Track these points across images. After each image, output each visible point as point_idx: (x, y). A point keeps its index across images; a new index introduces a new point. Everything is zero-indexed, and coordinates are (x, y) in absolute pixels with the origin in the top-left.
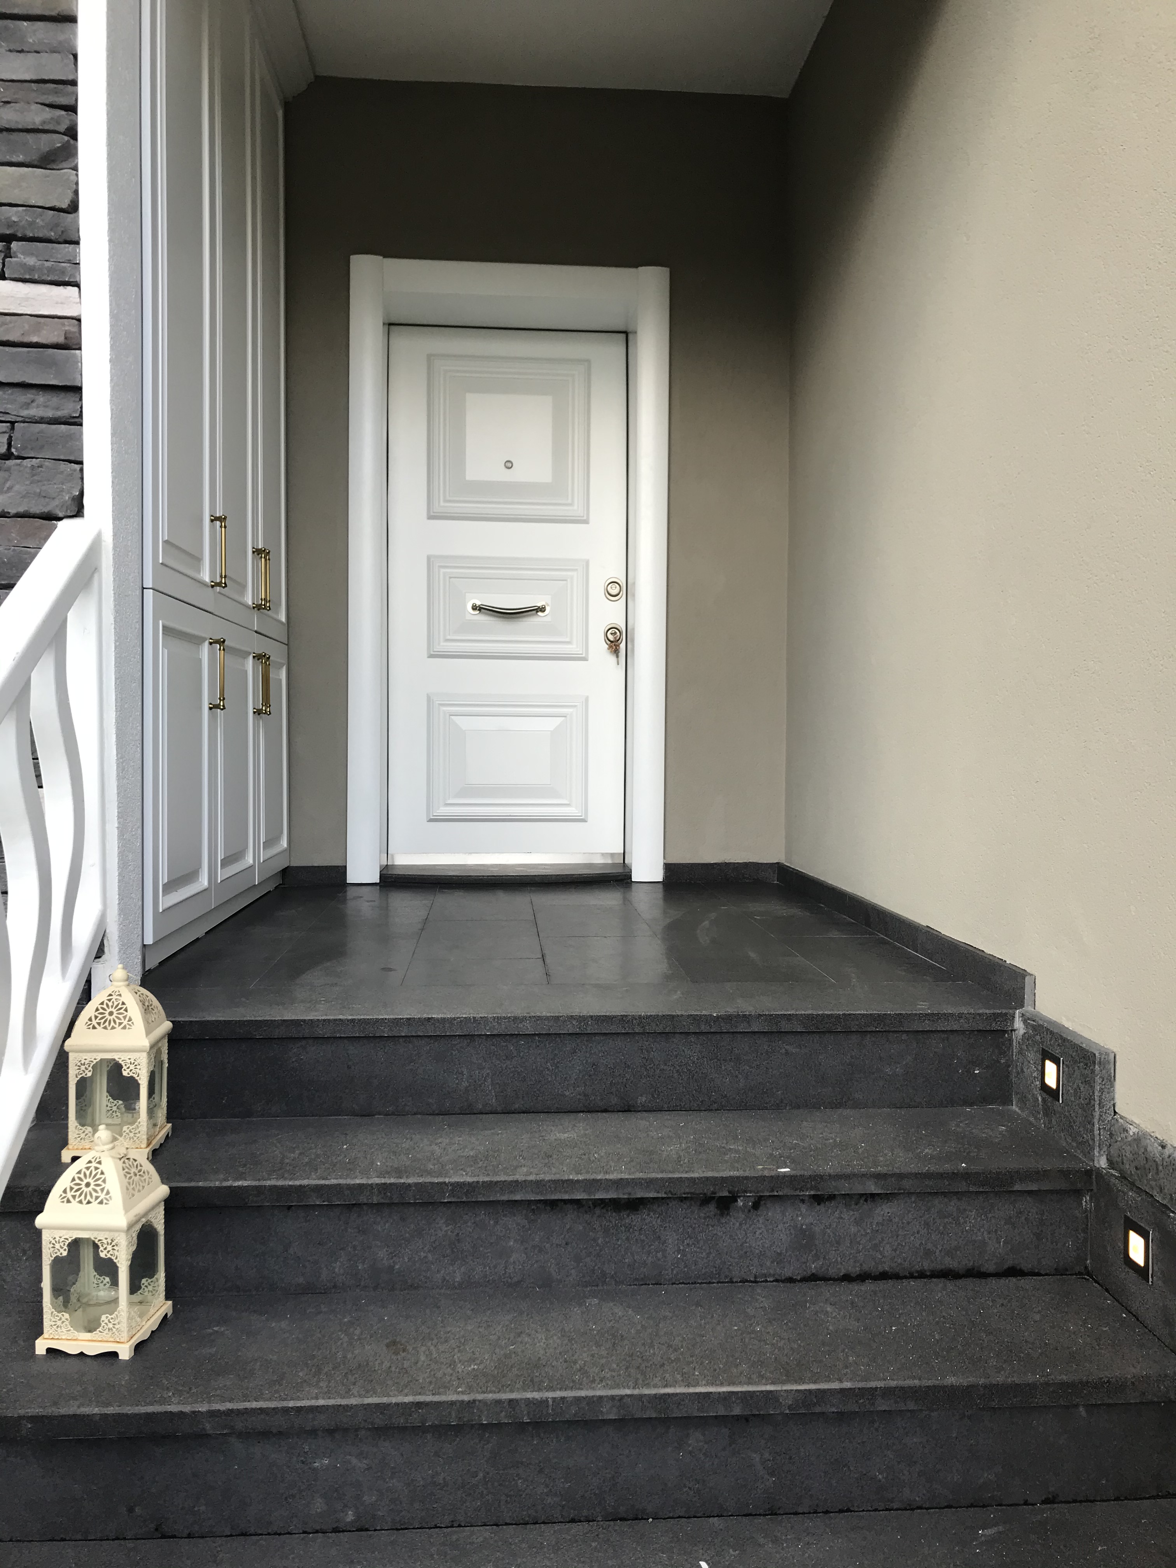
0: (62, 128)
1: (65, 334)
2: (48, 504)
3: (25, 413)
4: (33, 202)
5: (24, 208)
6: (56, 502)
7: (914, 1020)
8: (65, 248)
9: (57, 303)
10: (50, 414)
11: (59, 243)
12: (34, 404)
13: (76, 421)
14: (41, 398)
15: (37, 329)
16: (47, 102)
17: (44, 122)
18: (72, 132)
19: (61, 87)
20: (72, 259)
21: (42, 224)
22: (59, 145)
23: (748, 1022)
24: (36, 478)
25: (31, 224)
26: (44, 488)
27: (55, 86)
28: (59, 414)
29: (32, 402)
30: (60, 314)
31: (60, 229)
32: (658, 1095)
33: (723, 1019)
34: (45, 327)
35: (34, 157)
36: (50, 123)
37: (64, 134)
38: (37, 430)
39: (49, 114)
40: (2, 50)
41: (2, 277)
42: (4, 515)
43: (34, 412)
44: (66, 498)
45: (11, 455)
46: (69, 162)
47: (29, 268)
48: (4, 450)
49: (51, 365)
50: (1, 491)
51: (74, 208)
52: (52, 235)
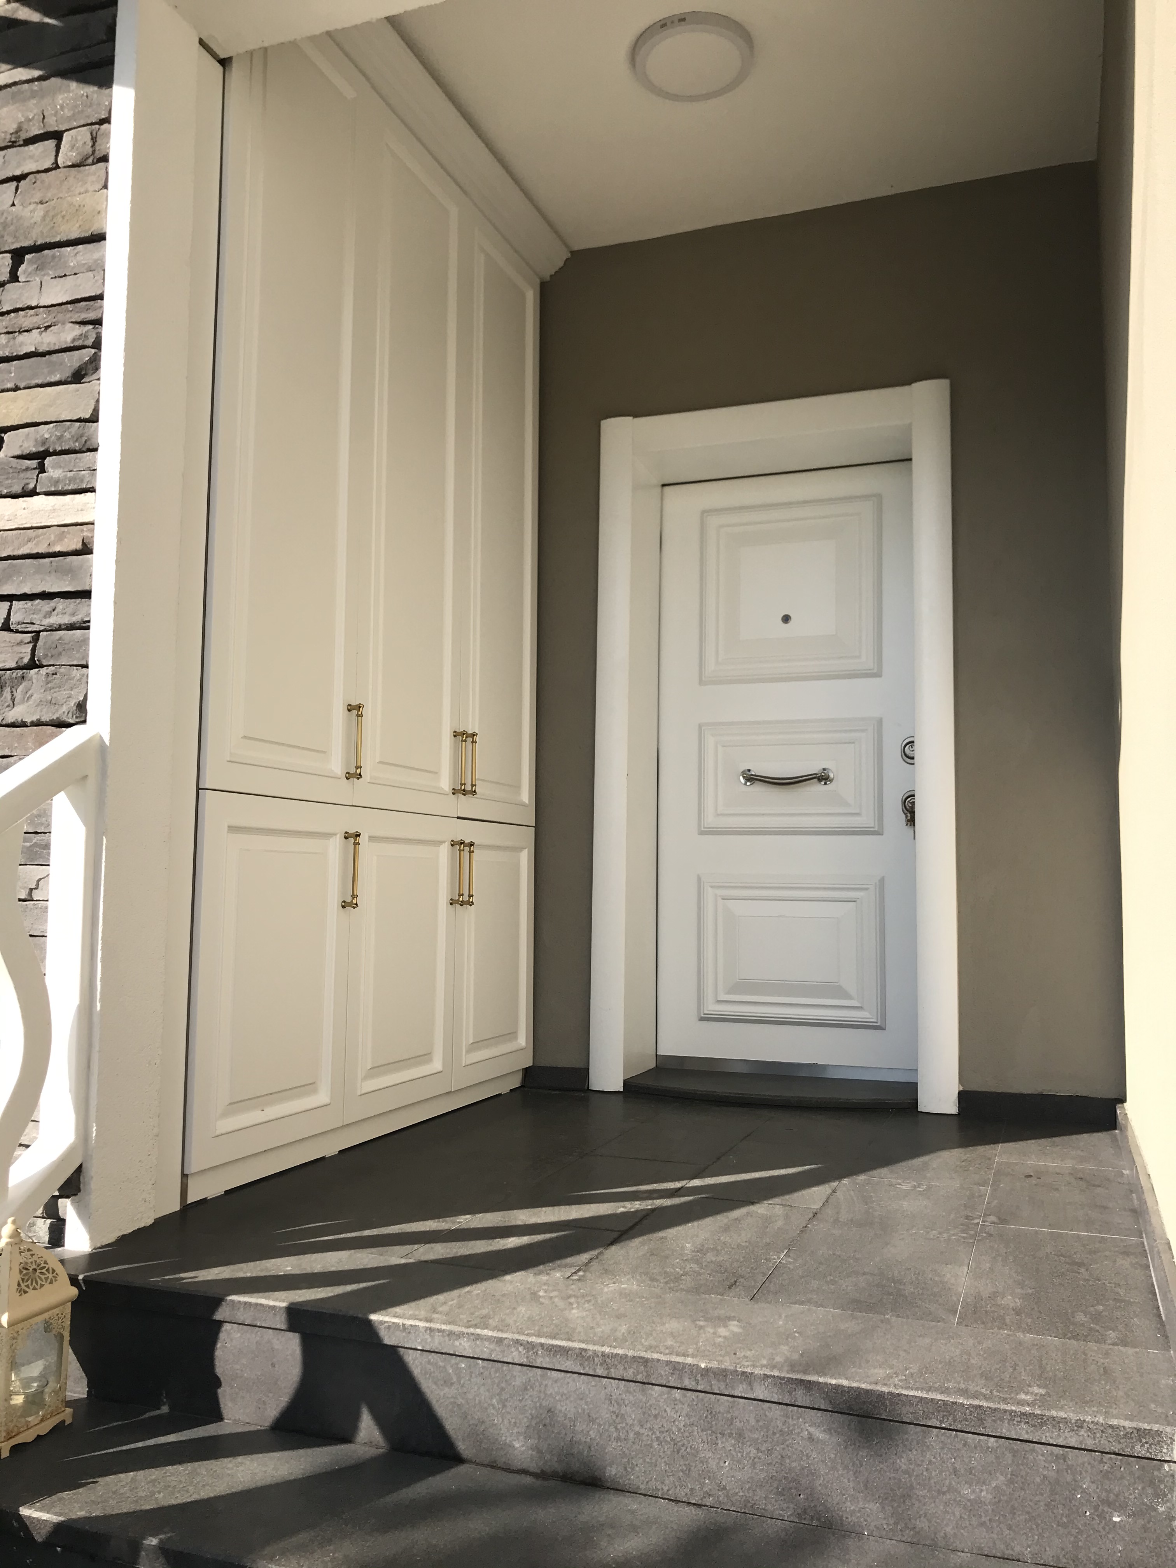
0: (90, 342)
1: (83, 540)
2: (57, 711)
3: (47, 622)
4: (63, 418)
5: (55, 424)
6: (64, 708)
7: (1002, 1420)
8: (87, 456)
9: (78, 511)
10: (66, 620)
11: (84, 452)
12: (55, 612)
13: (84, 626)
14: (60, 604)
15: (61, 538)
16: (79, 320)
17: (74, 340)
18: (97, 345)
19: (91, 303)
20: (91, 465)
21: (69, 437)
22: (87, 359)
23: (750, 1384)
24: (49, 685)
25: (59, 438)
26: (55, 695)
27: (88, 303)
28: (74, 619)
29: (54, 610)
30: (80, 521)
31: (84, 438)
32: (633, 1469)
33: (714, 1373)
34: (67, 536)
35: (67, 374)
36: (79, 339)
37: (92, 347)
38: (57, 638)
39: (78, 330)
40: (48, 278)
41: (33, 493)
42: (23, 725)
43: (54, 620)
44: (72, 703)
45: (33, 664)
46: (95, 376)
47: (57, 481)
48: (26, 660)
49: (70, 572)
50: (23, 701)
51: (94, 418)
52: (77, 446)
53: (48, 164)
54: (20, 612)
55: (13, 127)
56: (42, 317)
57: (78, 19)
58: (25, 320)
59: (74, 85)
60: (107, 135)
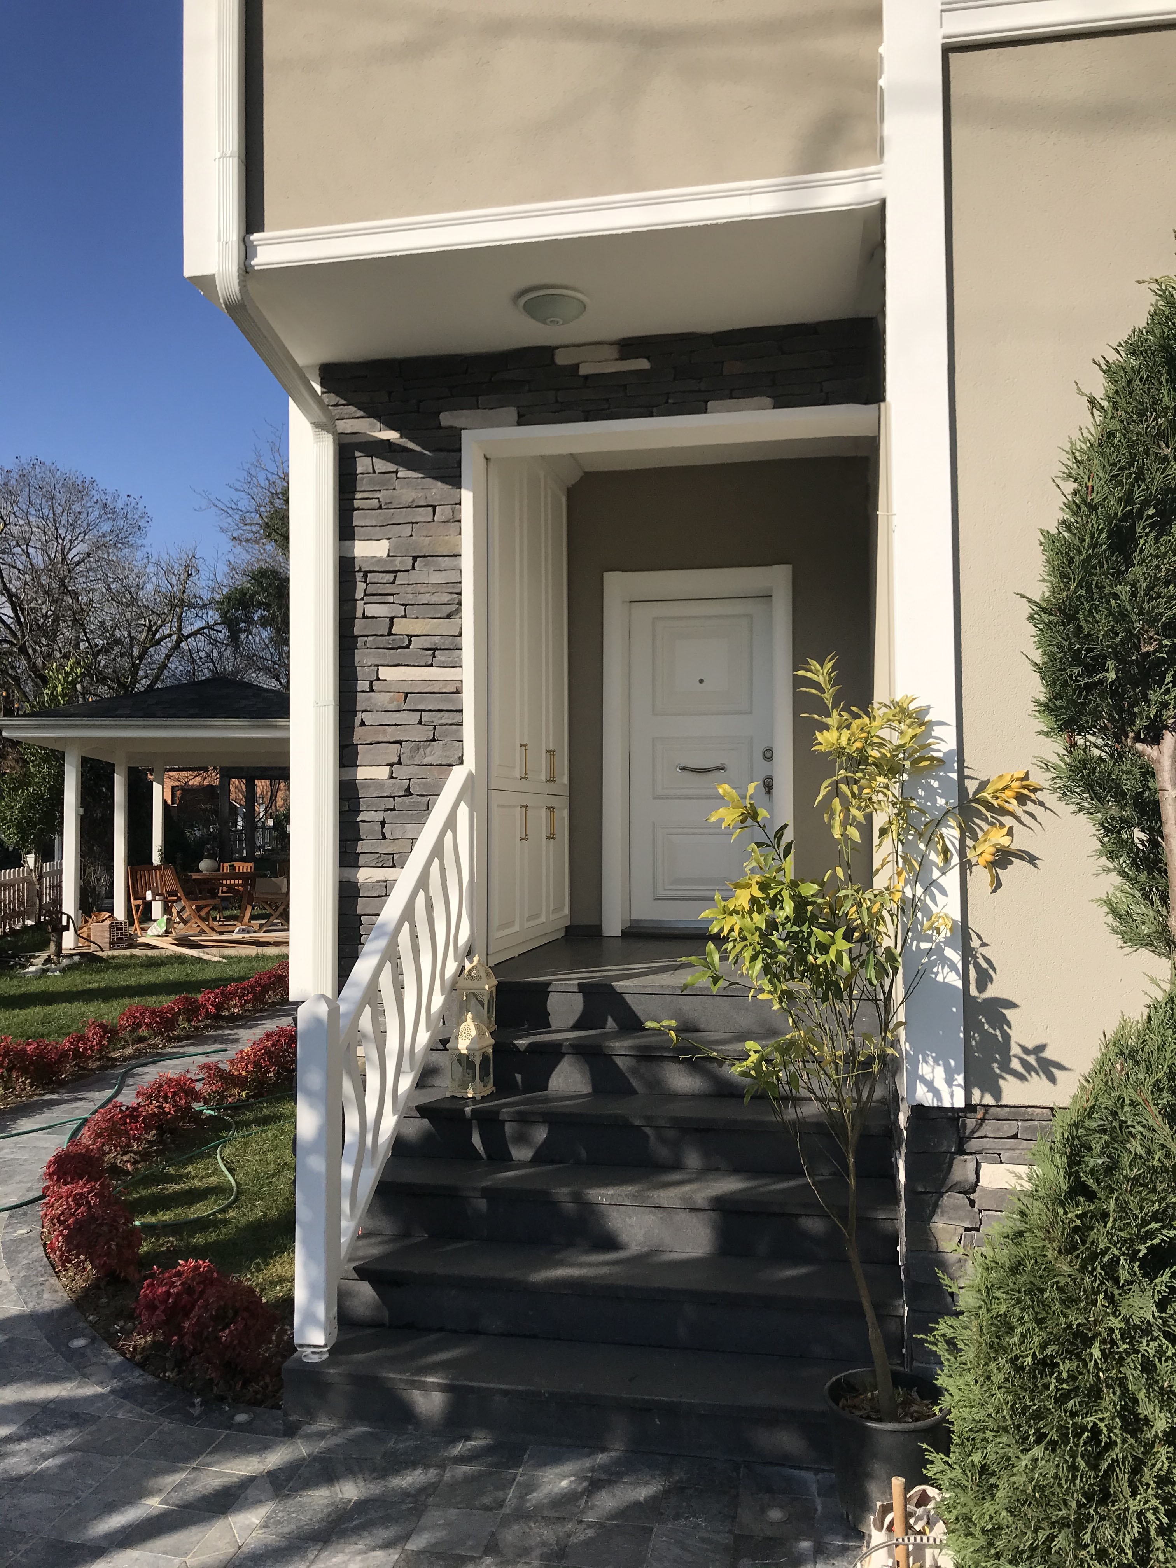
0: (456, 602)
1: (456, 688)
2: (449, 760)
3: (441, 722)
4: (444, 633)
5: (441, 636)
6: (453, 759)
8: (457, 652)
9: (453, 675)
10: (450, 722)
11: (454, 650)
12: (444, 718)
13: (461, 724)
14: (446, 714)
15: (445, 687)
16: (450, 592)
17: (449, 600)
18: (460, 604)
20: (459, 656)
21: (448, 643)
22: (454, 609)
24: (444, 749)
25: (443, 643)
26: (448, 753)
27: (454, 584)
28: (454, 721)
30: (454, 679)
31: (455, 644)
34: (449, 685)
35: (445, 615)
36: (451, 600)
37: (457, 604)
38: (446, 729)
39: (450, 597)
40: (431, 571)
41: (431, 665)
42: (431, 765)
43: (444, 721)
44: (457, 757)
45: (434, 740)
46: (458, 616)
47: (443, 662)
48: (431, 738)
49: (451, 701)
50: (430, 755)
51: (460, 635)
52: (452, 647)
53: (430, 519)
54: (426, 717)
55: (411, 500)
56: (431, 589)
57: (442, 455)
58: (419, 588)
59: (439, 484)
60: (460, 511)
